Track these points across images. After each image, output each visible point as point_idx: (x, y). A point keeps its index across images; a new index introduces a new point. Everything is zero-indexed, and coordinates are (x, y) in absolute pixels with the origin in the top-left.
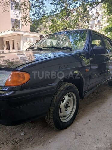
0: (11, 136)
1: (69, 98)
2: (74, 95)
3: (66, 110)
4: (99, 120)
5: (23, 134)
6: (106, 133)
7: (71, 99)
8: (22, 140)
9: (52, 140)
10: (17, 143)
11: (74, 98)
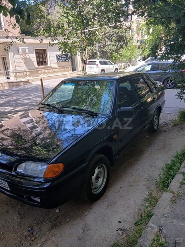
0: (47, 215)
1: (100, 170)
2: (104, 165)
3: (97, 182)
4: (130, 185)
5: (57, 211)
6: (136, 199)
7: (102, 170)
8: (59, 217)
9: (87, 213)
10: (54, 220)
11: (104, 169)
